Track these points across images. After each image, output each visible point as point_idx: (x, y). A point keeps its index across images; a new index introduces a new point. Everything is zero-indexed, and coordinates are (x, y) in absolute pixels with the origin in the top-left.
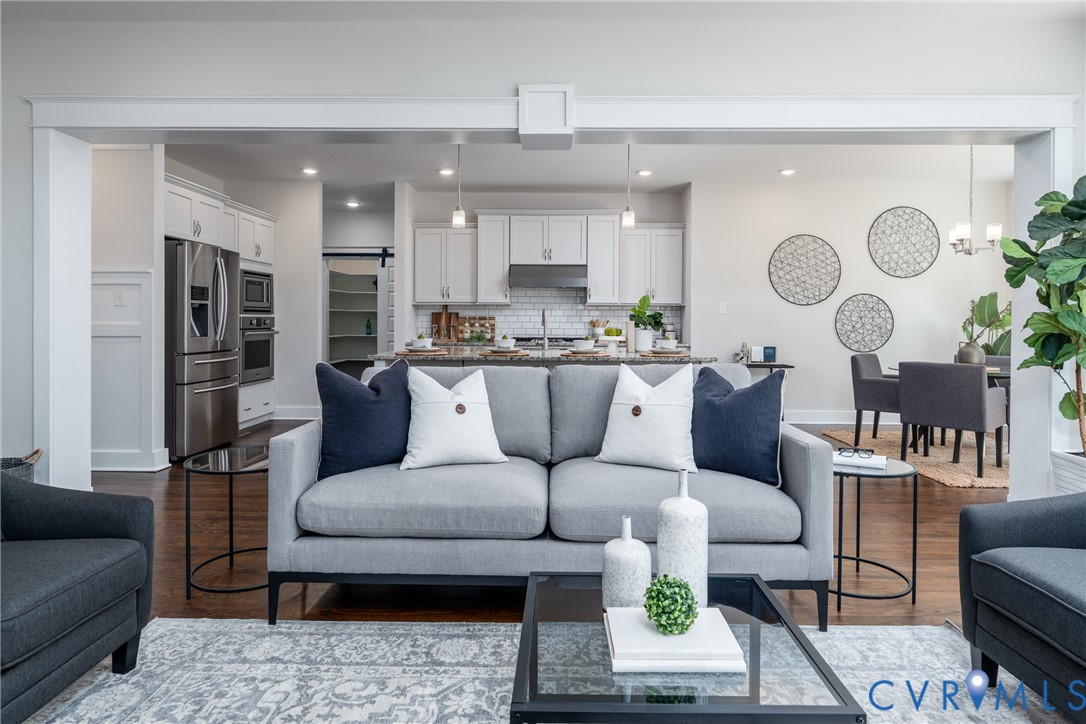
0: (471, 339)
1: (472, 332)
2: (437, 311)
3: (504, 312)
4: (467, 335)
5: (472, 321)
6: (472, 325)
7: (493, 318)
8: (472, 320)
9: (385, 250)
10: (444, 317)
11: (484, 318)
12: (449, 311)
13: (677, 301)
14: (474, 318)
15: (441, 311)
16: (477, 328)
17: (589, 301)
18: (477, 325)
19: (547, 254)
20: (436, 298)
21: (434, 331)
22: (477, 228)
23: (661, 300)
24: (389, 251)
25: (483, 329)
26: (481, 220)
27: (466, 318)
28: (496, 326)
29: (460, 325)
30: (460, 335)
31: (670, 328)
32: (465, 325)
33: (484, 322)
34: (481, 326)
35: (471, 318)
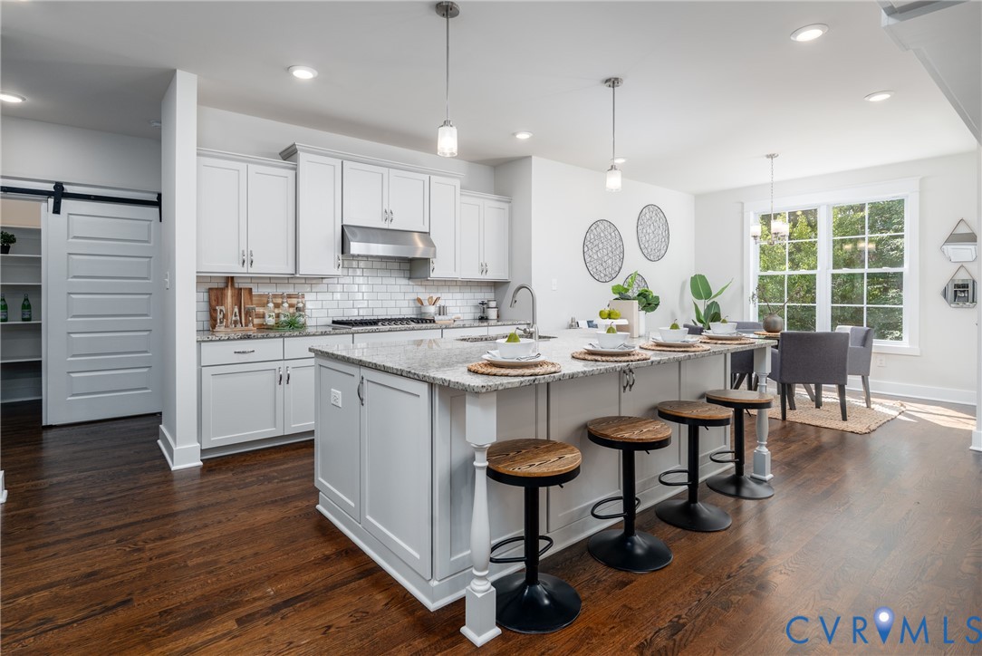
0: (277, 326)
1: (278, 316)
2: (215, 286)
3: (315, 288)
4: (271, 321)
5: (279, 301)
6: (277, 306)
7: (303, 296)
9: (59, 186)
10: (230, 293)
11: (297, 296)
12: (237, 285)
13: (502, 276)
14: (282, 296)
15: (222, 285)
16: (285, 309)
17: (432, 275)
18: (286, 305)
19: (388, 215)
20: (231, 267)
21: (220, 316)
22: (295, 169)
23: (492, 276)
24: (69, 189)
25: (292, 310)
26: (303, 158)
27: (267, 296)
28: (309, 305)
29: (259, 305)
30: (256, 321)
31: (493, 304)
32: (264, 305)
33: (294, 301)
34: (291, 306)
35: (275, 296)
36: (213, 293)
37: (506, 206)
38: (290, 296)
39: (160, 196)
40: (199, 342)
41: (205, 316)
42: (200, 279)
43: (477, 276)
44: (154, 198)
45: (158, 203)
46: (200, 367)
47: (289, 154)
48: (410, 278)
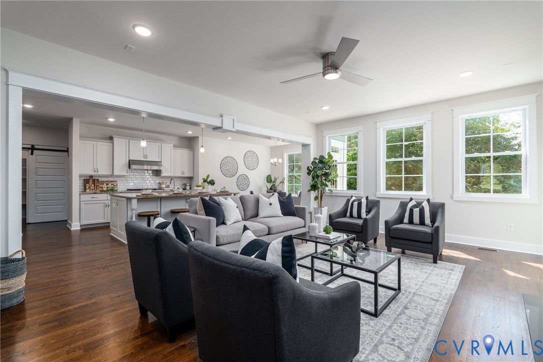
0: (107, 191)
1: (107, 187)
2: (86, 178)
3: (121, 179)
4: (105, 189)
6: (107, 184)
7: (117, 181)
8: (107, 183)
9: (33, 146)
10: (91, 181)
11: (114, 181)
12: (93, 178)
13: (191, 175)
14: (109, 181)
15: (89, 178)
16: (110, 186)
17: (162, 175)
18: (110, 184)
19: (146, 156)
20: (91, 172)
21: (87, 187)
22: (113, 143)
23: (186, 175)
24: (36, 147)
25: (112, 186)
26: (115, 140)
27: (104, 181)
28: (118, 184)
29: (100, 184)
30: (100, 189)
31: (188, 184)
32: (103, 184)
33: (113, 183)
34: (112, 185)
35: (107, 181)
36: (86, 181)
37: (192, 152)
38: (112, 181)
39: (68, 148)
40: (80, 194)
41: (82, 187)
42: (80, 176)
43: (181, 175)
44: (66, 149)
45: (67, 151)
46: (80, 202)
47: (111, 138)
48: (156, 176)
